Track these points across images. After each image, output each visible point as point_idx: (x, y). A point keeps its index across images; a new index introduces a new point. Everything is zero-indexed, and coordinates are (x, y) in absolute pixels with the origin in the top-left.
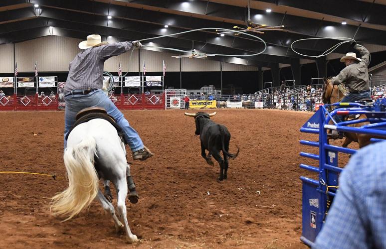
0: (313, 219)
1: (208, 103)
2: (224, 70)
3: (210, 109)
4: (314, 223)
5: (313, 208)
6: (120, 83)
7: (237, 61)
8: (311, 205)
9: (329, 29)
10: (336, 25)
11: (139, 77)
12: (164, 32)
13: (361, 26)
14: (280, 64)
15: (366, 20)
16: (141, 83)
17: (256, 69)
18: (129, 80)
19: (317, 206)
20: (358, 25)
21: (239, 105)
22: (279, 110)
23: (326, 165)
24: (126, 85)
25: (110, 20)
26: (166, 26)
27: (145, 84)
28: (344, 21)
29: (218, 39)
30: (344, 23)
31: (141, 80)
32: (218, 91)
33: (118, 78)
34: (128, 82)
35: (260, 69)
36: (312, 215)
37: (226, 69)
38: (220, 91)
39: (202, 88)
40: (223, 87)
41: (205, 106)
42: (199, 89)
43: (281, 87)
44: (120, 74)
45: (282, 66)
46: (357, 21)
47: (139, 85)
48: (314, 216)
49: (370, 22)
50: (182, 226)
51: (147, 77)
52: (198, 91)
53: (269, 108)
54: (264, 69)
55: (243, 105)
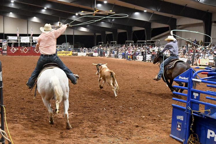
0: (179, 126)
1: (67, 53)
2: (75, 34)
3: (69, 57)
4: (180, 128)
5: (179, 120)
6: (18, 40)
7: (83, 29)
8: (177, 119)
9: (137, 14)
10: (141, 12)
11: (29, 37)
12: (43, 11)
13: (154, 13)
14: (106, 32)
15: (159, 10)
16: (30, 40)
17: (93, 34)
18: (23, 39)
19: (182, 119)
20: (152, 12)
21: (84, 54)
22: (107, 58)
23: (191, 99)
24: (22, 42)
25: (12, 3)
26: (45, 8)
27: (32, 41)
28: (145, 10)
29: (74, 16)
30: (145, 11)
31: (30, 39)
32: (72, 46)
33: (17, 37)
34: (22, 40)
35: (95, 34)
36: (178, 124)
37: (76, 33)
38: (73, 46)
39: (63, 44)
40: (74, 44)
41: (66, 54)
42: (61, 44)
43: (107, 45)
44: (18, 35)
45: (107, 33)
46: (153, 10)
47: (29, 42)
48: (180, 125)
49: (161, 11)
50: (104, 129)
51: (33, 37)
52: (61, 46)
53: (101, 56)
54: (97, 34)
55: (87, 55)
